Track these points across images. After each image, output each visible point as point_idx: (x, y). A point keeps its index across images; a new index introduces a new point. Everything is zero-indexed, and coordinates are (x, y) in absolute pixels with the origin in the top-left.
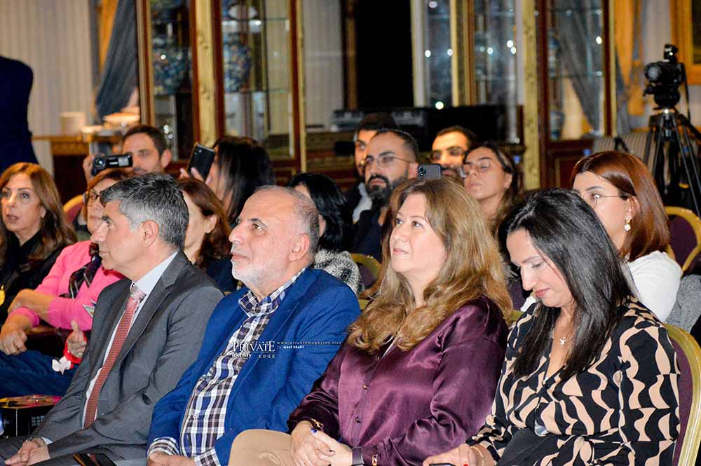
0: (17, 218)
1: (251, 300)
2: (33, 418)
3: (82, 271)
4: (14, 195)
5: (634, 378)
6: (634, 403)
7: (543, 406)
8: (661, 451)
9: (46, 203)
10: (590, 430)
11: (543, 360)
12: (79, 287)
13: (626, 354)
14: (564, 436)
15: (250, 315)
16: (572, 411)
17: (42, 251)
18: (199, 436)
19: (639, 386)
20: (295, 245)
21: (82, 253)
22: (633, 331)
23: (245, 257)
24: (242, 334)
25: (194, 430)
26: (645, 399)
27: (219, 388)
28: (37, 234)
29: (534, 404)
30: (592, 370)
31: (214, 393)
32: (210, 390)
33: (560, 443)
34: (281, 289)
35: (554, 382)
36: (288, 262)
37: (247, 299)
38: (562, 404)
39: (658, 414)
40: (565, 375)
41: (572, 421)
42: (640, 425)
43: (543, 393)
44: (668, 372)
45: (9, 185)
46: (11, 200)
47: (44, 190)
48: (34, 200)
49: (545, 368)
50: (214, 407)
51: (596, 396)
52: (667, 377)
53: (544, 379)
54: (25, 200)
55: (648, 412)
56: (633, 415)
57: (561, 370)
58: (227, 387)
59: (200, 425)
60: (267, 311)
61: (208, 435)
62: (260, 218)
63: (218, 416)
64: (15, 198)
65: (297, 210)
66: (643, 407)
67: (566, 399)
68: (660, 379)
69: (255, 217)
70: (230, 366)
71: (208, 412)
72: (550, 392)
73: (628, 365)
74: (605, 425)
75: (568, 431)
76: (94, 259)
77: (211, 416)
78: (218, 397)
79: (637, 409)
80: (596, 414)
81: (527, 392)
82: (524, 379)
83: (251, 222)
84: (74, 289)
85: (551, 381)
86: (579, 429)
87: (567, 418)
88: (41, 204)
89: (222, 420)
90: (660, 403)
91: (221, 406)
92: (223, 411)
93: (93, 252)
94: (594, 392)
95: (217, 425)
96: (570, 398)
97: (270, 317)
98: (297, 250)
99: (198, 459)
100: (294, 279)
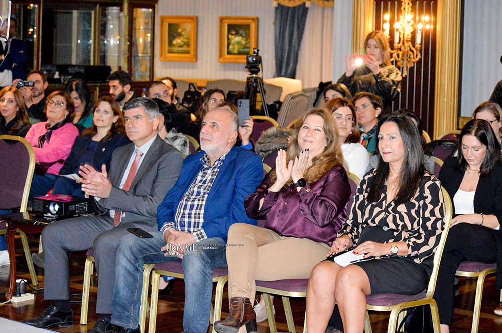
0: (7, 111)
1: (206, 159)
2: (70, 206)
3: (44, 136)
4: (6, 101)
5: (429, 203)
6: (427, 214)
7: (387, 216)
8: (437, 235)
9: (19, 104)
10: (409, 228)
11: (383, 195)
12: (43, 143)
13: (427, 193)
14: (397, 231)
15: (206, 166)
16: (402, 219)
17: (17, 125)
18: (189, 223)
19: (430, 207)
20: (231, 135)
21: (41, 127)
22: (430, 182)
23: (208, 140)
24: (204, 175)
25: (186, 220)
26: (432, 213)
27: (199, 200)
28: (15, 118)
29: (382, 215)
30: (413, 200)
31: (196, 203)
32: (193, 201)
33: (395, 234)
34: (225, 155)
35: (391, 205)
36: (228, 143)
37: (204, 159)
38: (397, 216)
39: (437, 220)
40: (397, 202)
41: (401, 224)
42: (429, 224)
43: (386, 210)
44: (442, 202)
45: (3, 96)
46: (5, 103)
47: (19, 98)
48: (14, 103)
49: (385, 198)
50: (197, 209)
51: (413, 212)
52: (442, 204)
53: (386, 203)
54: (11, 103)
55: (433, 219)
56: (426, 220)
57: (394, 200)
58: (203, 200)
59: (190, 217)
60: (218, 165)
61: (195, 223)
62: (217, 122)
63: (199, 214)
64: (7, 102)
65: (233, 119)
66: (431, 216)
67: (399, 213)
68: (440, 204)
69: (214, 121)
70: (202, 190)
71: (193, 212)
72: (390, 209)
73: (427, 197)
74: (415, 225)
75: (400, 228)
76: (49, 130)
77: (195, 214)
78: (198, 205)
79: (428, 217)
80: (412, 220)
81: (377, 210)
82: (374, 203)
83: (212, 124)
84: (41, 144)
85: (390, 205)
86: (404, 227)
87: (398, 222)
88: (17, 105)
89: (202, 216)
90: (438, 215)
91: (200, 209)
92: (202, 211)
93: (48, 128)
94: (412, 210)
95: (199, 218)
96: (402, 213)
97: (219, 168)
98: (231, 138)
99: (195, 234)
100: (229, 150)
